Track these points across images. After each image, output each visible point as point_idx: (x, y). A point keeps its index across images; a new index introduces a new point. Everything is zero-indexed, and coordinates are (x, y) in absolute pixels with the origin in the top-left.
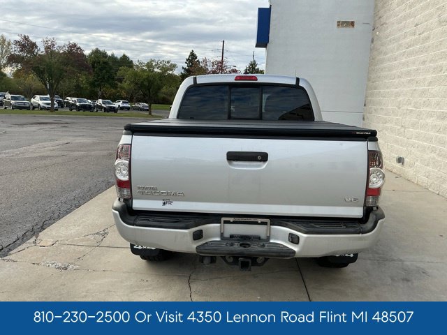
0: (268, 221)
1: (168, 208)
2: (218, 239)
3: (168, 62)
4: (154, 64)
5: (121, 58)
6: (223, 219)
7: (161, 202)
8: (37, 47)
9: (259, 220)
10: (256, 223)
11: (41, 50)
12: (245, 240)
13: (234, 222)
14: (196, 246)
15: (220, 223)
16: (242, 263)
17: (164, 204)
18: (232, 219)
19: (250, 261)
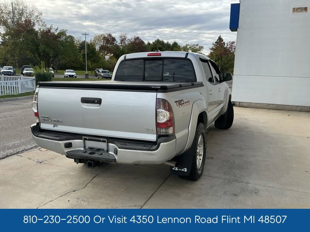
0: (106, 140)
1: (56, 129)
2: (83, 149)
3: (197, 45)
4: (188, 47)
5: (173, 44)
6: (83, 137)
7: (53, 125)
8: (115, 40)
9: (102, 139)
10: (100, 141)
11: (118, 42)
12: (93, 150)
13: (89, 140)
14: (66, 151)
15: (82, 139)
16: (89, 163)
17: (54, 126)
18: (88, 138)
19: (92, 162)
